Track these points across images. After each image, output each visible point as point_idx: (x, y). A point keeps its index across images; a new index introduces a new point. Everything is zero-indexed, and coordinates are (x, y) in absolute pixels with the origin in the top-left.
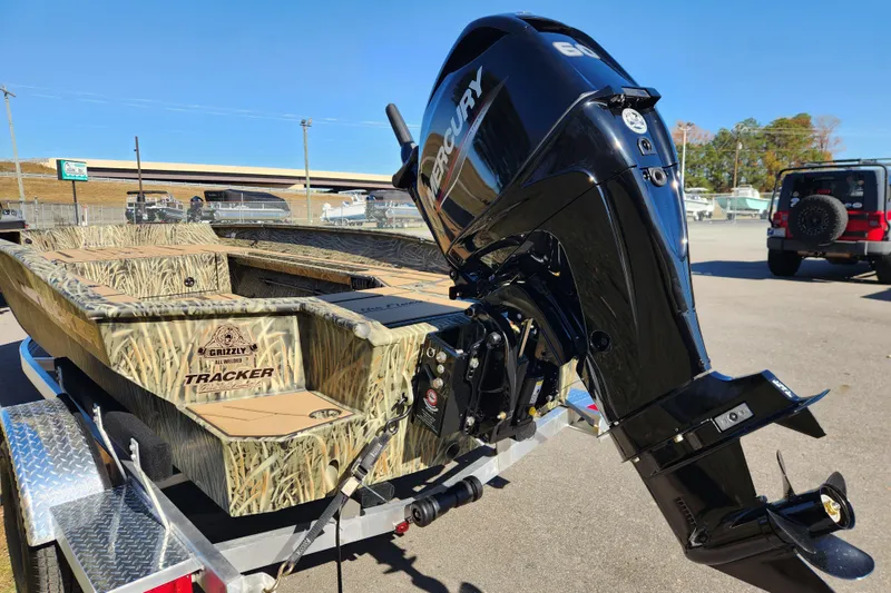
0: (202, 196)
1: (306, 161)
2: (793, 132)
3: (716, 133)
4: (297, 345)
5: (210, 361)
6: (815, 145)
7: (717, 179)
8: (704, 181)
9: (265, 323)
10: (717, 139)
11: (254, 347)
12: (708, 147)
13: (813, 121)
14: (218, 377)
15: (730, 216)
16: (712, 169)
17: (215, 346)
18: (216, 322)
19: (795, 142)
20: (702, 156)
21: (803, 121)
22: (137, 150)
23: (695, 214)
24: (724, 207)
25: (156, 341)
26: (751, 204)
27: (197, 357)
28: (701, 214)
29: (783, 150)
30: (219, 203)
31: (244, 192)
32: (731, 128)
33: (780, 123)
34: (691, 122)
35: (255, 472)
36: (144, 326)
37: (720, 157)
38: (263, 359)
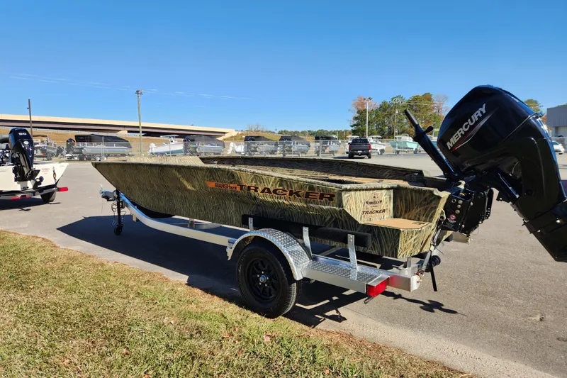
0: (74, 139)
1: (139, 116)
2: (423, 104)
3: (381, 103)
4: (392, 201)
5: (369, 206)
6: (435, 111)
7: (382, 130)
8: (375, 131)
9: (384, 192)
10: (381, 106)
11: (381, 201)
12: (376, 112)
13: (433, 97)
14: (371, 213)
15: (398, 152)
16: (379, 124)
17: (371, 201)
18: (371, 192)
19: (424, 110)
20: (373, 116)
21: (428, 97)
22: (29, 108)
23: (378, 151)
24: (394, 147)
25: (355, 198)
26: (409, 145)
27: (366, 204)
28: (382, 151)
29: (418, 114)
30: (86, 143)
31: (105, 136)
32: (388, 100)
33: (416, 98)
34: (371, 97)
35: (409, 242)
36: (353, 193)
37: (384, 118)
38: (383, 206)
